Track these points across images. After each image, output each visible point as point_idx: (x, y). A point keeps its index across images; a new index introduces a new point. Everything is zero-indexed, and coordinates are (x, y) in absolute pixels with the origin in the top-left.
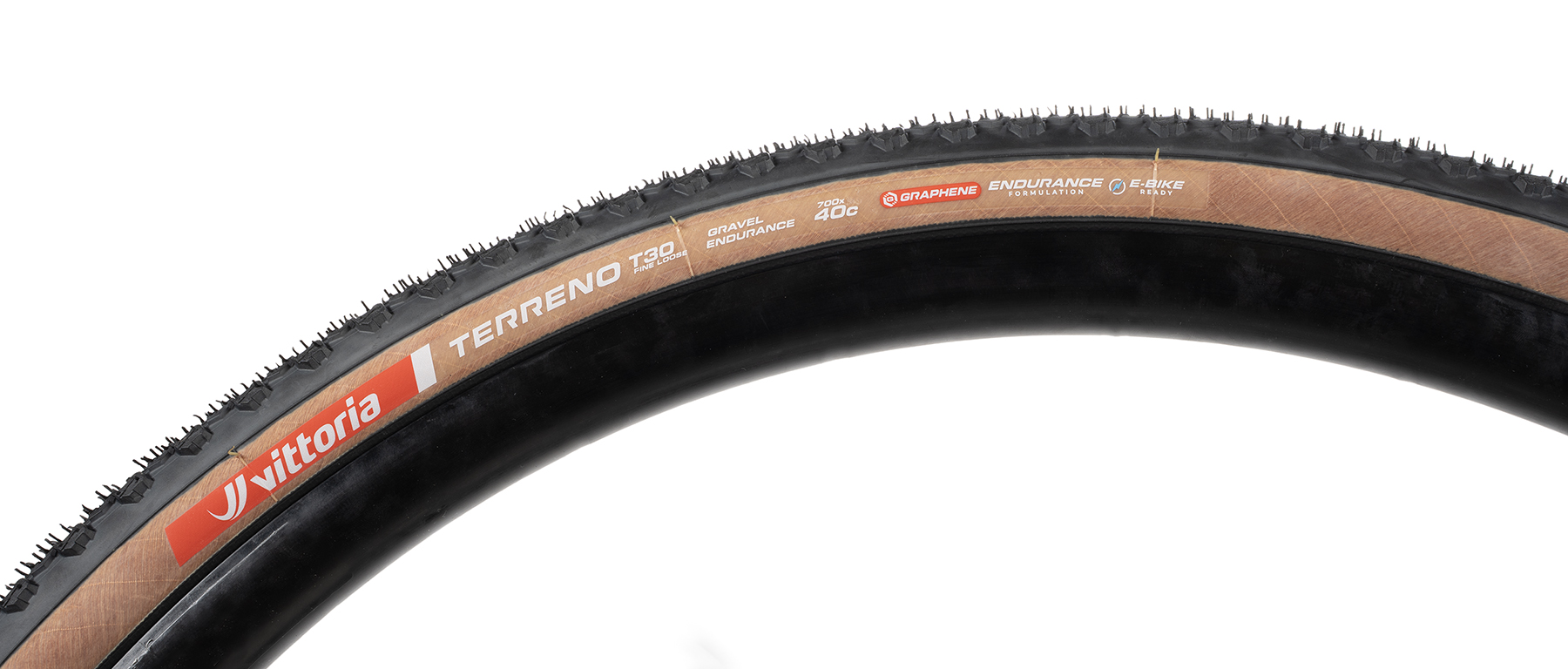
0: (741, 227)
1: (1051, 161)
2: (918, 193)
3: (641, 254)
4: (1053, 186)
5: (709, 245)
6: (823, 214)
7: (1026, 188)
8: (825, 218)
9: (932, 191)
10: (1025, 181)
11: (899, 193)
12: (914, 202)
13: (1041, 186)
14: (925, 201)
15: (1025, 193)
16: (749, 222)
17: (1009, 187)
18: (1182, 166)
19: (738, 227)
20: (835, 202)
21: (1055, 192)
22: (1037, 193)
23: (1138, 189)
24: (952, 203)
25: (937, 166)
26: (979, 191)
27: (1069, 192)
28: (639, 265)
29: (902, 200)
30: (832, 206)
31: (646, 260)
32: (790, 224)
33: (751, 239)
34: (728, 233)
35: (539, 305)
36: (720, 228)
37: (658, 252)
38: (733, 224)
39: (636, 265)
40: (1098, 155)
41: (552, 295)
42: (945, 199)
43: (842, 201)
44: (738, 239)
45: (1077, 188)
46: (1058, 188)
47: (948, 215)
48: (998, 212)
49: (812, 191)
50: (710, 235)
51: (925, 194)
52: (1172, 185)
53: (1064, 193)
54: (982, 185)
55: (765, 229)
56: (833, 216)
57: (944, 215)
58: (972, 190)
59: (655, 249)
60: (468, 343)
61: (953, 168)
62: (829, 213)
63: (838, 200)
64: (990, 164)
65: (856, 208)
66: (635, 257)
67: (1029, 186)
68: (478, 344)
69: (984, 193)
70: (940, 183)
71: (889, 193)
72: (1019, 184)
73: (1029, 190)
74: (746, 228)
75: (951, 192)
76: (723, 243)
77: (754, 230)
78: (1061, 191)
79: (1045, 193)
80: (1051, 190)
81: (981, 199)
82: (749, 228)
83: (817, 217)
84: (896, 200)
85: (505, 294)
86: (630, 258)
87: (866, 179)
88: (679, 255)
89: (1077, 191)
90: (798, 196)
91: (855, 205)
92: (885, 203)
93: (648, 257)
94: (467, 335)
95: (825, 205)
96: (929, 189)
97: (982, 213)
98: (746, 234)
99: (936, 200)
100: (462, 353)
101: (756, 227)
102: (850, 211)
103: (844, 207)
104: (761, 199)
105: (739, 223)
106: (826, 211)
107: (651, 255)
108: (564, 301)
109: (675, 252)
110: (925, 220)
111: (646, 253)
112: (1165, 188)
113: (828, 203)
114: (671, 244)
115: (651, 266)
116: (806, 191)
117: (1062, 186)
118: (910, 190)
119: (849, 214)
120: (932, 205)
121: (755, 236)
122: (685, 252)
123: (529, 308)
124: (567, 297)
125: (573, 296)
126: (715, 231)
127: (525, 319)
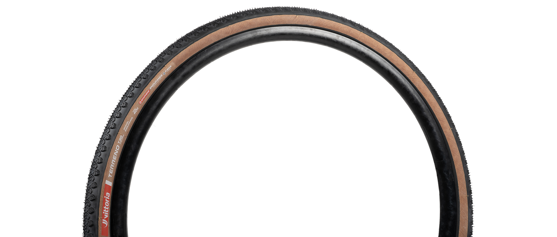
1: (154, 78)
13: (156, 83)
26: (150, 91)
32: (132, 118)
34: (126, 127)
47: (148, 97)
51: (144, 97)
58: (149, 91)
60: (111, 174)
66: (118, 142)
70: (144, 94)
74: (128, 124)
76: (127, 129)
84: (141, 102)
89: (160, 79)
98: (128, 125)
99: (146, 97)
100: (111, 176)
101: (129, 123)
106: (135, 112)
107: (120, 140)
112: (170, 68)
114: (121, 136)
117: (158, 80)
118: (142, 99)
122: (124, 135)
123: (113, 162)
124: (116, 156)
125: (116, 155)
126: (124, 129)
127: (114, 164)
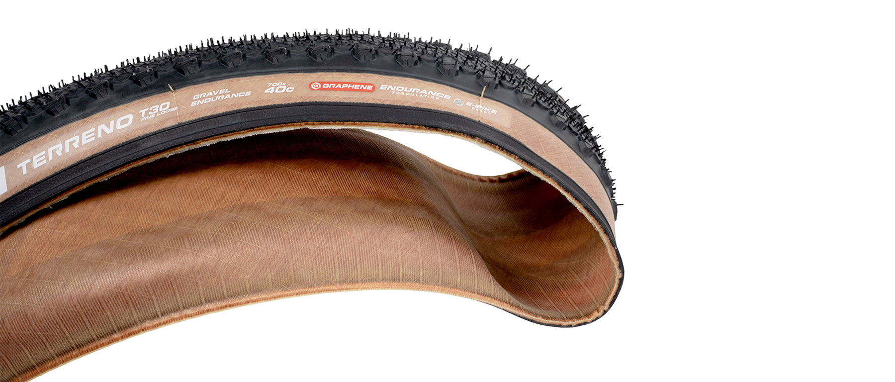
0: (215, 94)
1: (420, 81)
2: (335, 85)
3: (148, 109)
4: (420, 93)
5: (193, 104)
6: (271, 90)
7: (403, 91)
8: (271, 92)
9: (344, 85)
10: (403, 88)
11: (322, 83)
12: (332, 89)
13: (413, 91)
14: (338, 89)
15: (403, 93)
16: (221, 92)
17: (392, 89)
18: (495, 104)
19: (213, 94)
20: (280, 84)
21: (421, 95)
22: (410, 94)
23: (471, 107)
24: (356, 92)
25: (349, 72)
26: (374, 89)
27: (430, 97)
28: (145, 116)
29: (324, 87)
30: (277, 86)
31: (150, 113)
32: (248, 94)
33: (221, 101)
34: (207, 98)
35: (78, 141)
36: (201, 95)
37: (159, 108)
38: (211, 93)
39: (143, 115)
40: (447, 85)
41: (87, 135)
42: (351, 90)
43: (284, 84)
44: (212, 100)
45: (435, 96)
46: (423, 94)
47: (352, 98)
48: (384, 101)
49: (266, 77)
50: (194, 98)
51: (339, 86)
52: (490, 111)
53: (427, 97)
54: (376, 86)
55: (231, 96)
56: (277, 91)
57: (349, 98)
58: (369, 88)
59: (157, 106)
60: (29, 166)
61: (359, 74)
62: (275, 90)
63: (282, 83)
64: (382, 76)
65: (293, 88)
66: (143, 111)
67: (405, 90)
68: (36, 166)
69: (377, 90)
70: (349, 81)
71: (316, 83)
72: (399, 89)
73: (405, 92)
74: (218, 95)
75: (356, 87)
76: (201, 103)
77: (223, 96)
78: (425, 96)
79: (415, 95)
80: (419, 94)
81: (375, 93)
82: (221, 95)
83: (266, 91)
84: (320, 86)
85: (56, 133)
86: (140, 112)
87: (302, 74)
88: (172, 110)
89: (435, 98)
90: (256, 79)
91: (293, 87)
92: (312, 87)
93: (152, 111)
94: (29, 160)
95: (273, 85)
96: (342, 83)
97: (374, 100)
98: (218, 98)
99: (345, 89)
100: (25, 172)
101: (225, 94)
102: (290, 90)
103: (285, 87)
104: (231, 79)
105: (214, 92)
106: (273, 88)
107: (154, 110)
108: (93, 139)
109: (170, 108)
110: (338, 99)
111: (151, 109)
112: (486, 111)
113: (275, 84)
114: (168, 104)
115: (153, 116)
116: (262, 77)
117: (426, 93)
118: (329, 83)
119: (287, 91)
120: (343, 92)
121: (224, 100)
122: (176, 108)
123: (71, 143)
124: (96, 136)
125: (99, 135)
126: (198, 96)
127: (67, 150)
